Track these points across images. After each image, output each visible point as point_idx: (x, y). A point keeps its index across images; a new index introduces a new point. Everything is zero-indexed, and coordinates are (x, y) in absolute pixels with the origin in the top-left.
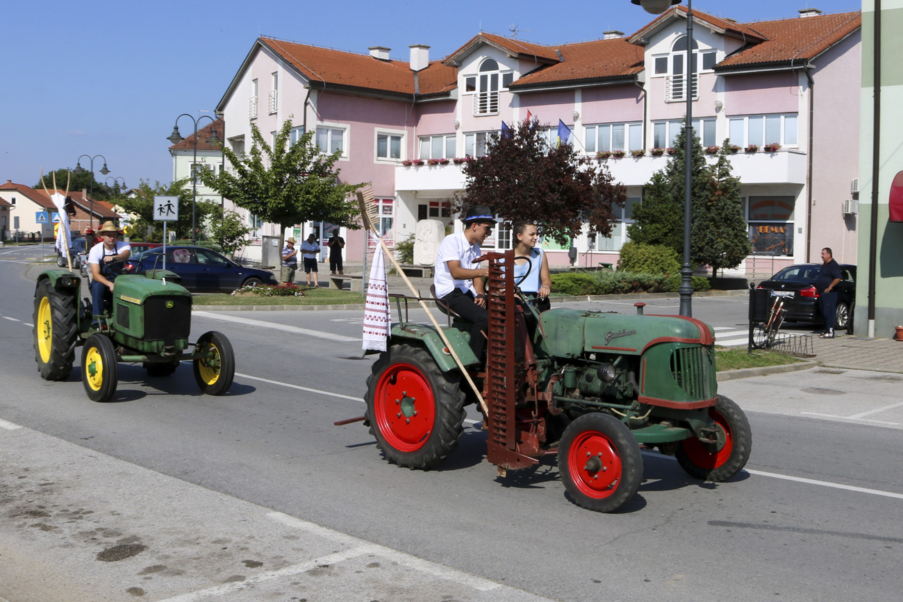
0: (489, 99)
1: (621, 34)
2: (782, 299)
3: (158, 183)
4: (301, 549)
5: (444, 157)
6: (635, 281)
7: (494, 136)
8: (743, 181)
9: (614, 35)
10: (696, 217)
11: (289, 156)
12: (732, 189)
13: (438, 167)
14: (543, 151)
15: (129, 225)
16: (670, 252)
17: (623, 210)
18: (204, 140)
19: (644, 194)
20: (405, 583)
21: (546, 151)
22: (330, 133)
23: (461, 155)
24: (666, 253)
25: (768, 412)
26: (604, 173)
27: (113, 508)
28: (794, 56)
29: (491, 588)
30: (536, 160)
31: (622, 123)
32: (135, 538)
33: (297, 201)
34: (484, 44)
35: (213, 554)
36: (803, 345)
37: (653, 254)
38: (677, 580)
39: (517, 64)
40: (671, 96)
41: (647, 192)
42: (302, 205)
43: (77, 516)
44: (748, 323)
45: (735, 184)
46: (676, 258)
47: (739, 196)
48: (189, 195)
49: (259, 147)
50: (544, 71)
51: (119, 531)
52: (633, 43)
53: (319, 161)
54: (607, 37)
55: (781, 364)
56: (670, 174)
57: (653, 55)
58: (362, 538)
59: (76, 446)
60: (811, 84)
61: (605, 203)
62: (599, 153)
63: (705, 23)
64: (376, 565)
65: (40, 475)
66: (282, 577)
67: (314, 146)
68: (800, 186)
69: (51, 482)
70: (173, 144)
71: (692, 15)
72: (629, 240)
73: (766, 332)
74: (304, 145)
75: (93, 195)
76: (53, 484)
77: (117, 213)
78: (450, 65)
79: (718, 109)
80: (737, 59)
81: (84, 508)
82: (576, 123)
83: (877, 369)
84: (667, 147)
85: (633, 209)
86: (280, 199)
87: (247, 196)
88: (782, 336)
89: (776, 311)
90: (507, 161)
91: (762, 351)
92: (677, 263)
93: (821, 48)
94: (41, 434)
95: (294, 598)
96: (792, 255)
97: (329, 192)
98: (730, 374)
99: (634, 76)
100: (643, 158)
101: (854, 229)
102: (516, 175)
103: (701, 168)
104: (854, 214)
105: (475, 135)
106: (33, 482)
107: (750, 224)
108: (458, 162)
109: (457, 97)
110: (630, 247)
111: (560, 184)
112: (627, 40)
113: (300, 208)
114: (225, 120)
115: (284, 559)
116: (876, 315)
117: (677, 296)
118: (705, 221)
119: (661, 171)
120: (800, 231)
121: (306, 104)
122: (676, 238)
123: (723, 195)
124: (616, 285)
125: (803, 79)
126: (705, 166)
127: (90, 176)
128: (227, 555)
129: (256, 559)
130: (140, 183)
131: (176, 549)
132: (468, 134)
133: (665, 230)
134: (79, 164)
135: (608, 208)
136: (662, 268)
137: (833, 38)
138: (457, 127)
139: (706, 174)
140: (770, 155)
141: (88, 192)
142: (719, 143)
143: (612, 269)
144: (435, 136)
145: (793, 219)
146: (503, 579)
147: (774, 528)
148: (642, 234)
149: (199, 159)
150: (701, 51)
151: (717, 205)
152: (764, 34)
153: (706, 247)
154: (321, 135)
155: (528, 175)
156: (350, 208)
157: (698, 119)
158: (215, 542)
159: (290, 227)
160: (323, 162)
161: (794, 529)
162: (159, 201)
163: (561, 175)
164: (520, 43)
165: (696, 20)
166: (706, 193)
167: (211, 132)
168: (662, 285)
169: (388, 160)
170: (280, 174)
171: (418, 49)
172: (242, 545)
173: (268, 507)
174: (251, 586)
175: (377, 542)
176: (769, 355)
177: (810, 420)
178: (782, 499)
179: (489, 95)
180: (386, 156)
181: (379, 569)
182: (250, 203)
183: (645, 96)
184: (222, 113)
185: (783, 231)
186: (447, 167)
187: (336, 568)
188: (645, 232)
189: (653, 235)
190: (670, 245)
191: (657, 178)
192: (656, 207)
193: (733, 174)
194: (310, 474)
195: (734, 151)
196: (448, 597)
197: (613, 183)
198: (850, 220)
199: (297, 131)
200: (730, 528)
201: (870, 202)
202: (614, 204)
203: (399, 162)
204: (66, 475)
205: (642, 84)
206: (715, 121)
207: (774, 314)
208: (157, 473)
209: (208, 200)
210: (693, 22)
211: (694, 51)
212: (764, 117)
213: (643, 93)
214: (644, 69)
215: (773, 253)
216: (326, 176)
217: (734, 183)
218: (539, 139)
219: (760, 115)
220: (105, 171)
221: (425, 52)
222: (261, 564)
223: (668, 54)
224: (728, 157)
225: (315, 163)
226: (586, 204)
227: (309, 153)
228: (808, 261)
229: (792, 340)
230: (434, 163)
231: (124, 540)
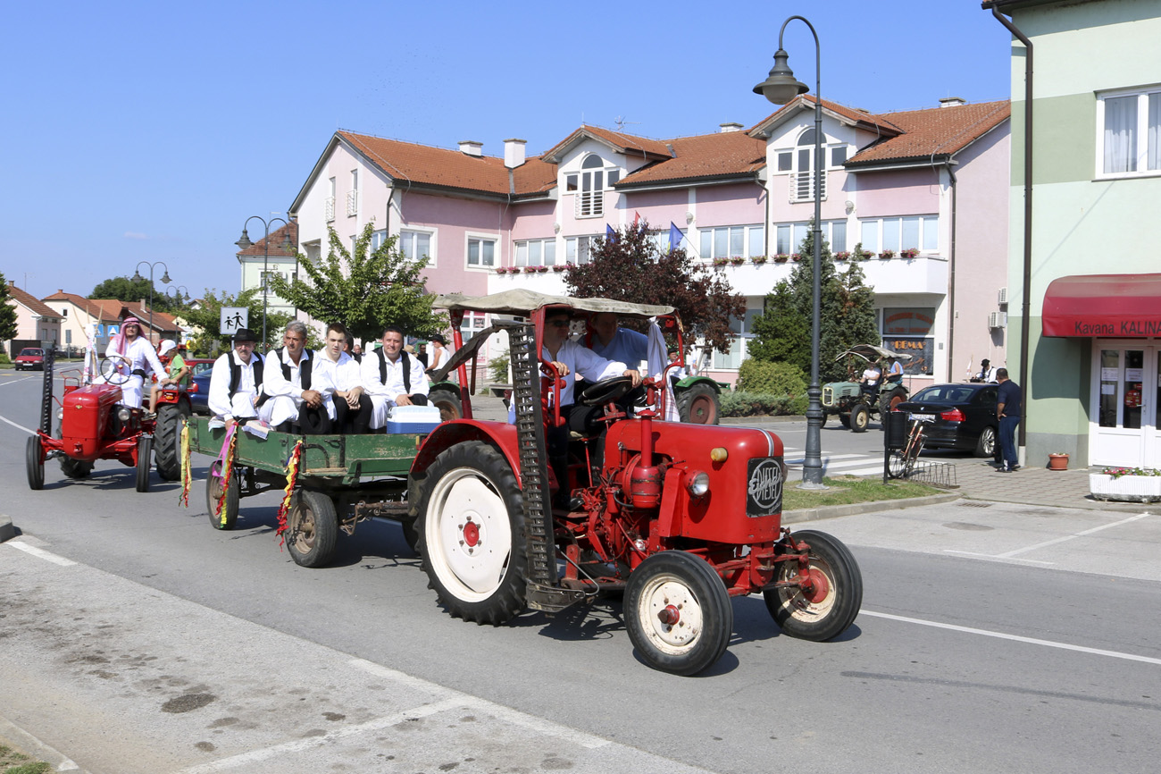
0: (592, 200)
1: (741, 126)
2: (921, 423)
3: (224, 293)
4: (388, 701)
5: (543, 264)
6: (755, 402)
7: (598, 241)
8: (876, 291)
9: (732, 127)
10: (824, 332)
11: (370, 264)
12: (864, 299)
13: (535, 275)
14: (653, 257)
15: (192, 339)
16: (796, 370)
17: (742, 323)
18: (275, 246)
19: (765, 305)
20: (504, 739)
21: (656, 257)
22: (415, 237)
23: (561, 261)
24: (791, 371)
25: (907, 550)
26: (721, 282)
27: (179, 653)
28: (934, 151)
29: (599, 746)
30: (645, 268)
31: (741, 227)
32: (204, 687)
33: (379, 313)
34: (587, 138)
35: (289, 706)
36: (945, 474)
37: (776, 372)
38: (806, 737)
39: (623, 160)
40: (797, 196)
41: (769, 303)
42: (385, 318)
43: (140, 662)
44: (884, 450)
45: (868, 295)
46: (801, 377)
47: (872, 308)
48: (259, 306)
49: (337, 253)
50: (654, 168)
51: (186, 679)
52: (754, 137)
53: (404, 268)
54: (724, 130)
55: (920, 496)
56: (795, 283)
57: (775, 150)
58: (455, 689)
59: (137, 585)
60: (953, 181)
61: (722, 315)
62: (715, 259)
63: (834, 114)
64: (471, 719)
65: (98, 616)
66: (366, 731)
67: (398, 252)
68: (942, 296)
69: (110, 624)
70: (242, 250)
71: (821, 106)
72: (749, 357)
73: (904, 460)
74: (387, 251)
75: (153, 307)
76: (112, 626)
77: (179, 326)
78: (549, 161)
79: (849, 210)
80: (870, 154)
81: (147, 653)
82: (690, 227)
83: (1029, 502)
84: (792, 252)
85: (753, 322)
86: (360, 311)
87: (323, 307)
88: (921, 465)
89: (914, 437)
90: (613, 269)
91: (899, 481)
92: (802, 383)
93: (964, 142)
94: (98, 571)
95: (381, 755)
96: (931, 374)
97: (414, 303)
98: (863, 507)
99: (755, 174)
100: (765, 265)
101: (1001, 345)
102: (623, 284)
103: (829, 276)
104: (1001, 327)
105: (577, 239)
106: (90, 624)
107: (884, 339)
108: (558, 270)
109: (557, 196)
110: (750, 364)
111: (671, 294)
112: (747, 134)
113: (382, 321)
114: (299, 222)
115: (369, 711)
116: (1027, 441)
117: (803, 420)
118: (835, 336)
119: (785, 280)
120: (941, 346)
121: (389, 205)
122: (802, 354)
123: (854, 306)
124: (734, 407)
125: (944, 176)
126: (835, 274)
127: (149, 285)
128: (305, 707)
129: (337, 711)
130: (205, 293)
131: (249, 700)
132: (569, 238)
133: (790, 346)
134: (137, 272)
135: (726, 322)
136: (786, 388)
137: (979, 130)
138: (557, 230)
139: (836, 283)
140: (907, 261)
141: (147, 303)
142: (850, 249)
143: (730, 389)
144: (532, 241)
145: (933, 334)
146: (613, 736)
147: (915, 680)
148: (764, 351)
149: (270, 266)
150: (830, 145)
151: (848, 318)
152: (900, 126)
153: (835, 365)
154: (405, 240)
155: (637, 284)
156: (438, 321)
157: (826, 221)
158: (292, 692)
159: (371, 341)
160: (408, 269)
161: (937, 682)
162: (227, 313)
163: (673, 284)
164: (626, 136)
165: (824, 111)
166: (835, 304)
167: (284, 236)
168: (786, 407)
169: (480, 267)
170: (360, 283)
171: (513, 143)
172: (322, 696)
173: (350, 653)
174: (333, 741)
175: (471, 693)
176: (907, 485)
177: (954, 559)
178: (923, 647)
179: (592, 195)
180: (477, 263)
181: (474, 723)
182: (327, 315)
183: (767, 195)
184: (295, 215)
185: (921, 347)
186: (545, 276)
187: (426, 722)
188: (767, 348)
189: (777, 351)
190: (794, 363)
191: (781, 288)
192: (779, 319)
193: (866, 283)
194: (396, 617)
195: (867, 257)
196: (551, 755)
197: (731, 293)
198: (996, 334)
199: (379, 235)
200: (865, 680)
201: (1020, 314)
202: (732, 317)
203: (491, 270)
204: (126, 616)
205: (764, 182)
206: (845, 223)
207: (913, 440)
208: (227, 615)
209: (280, 312)
210: (821, 113)
211: (823, 145)
212: (901, 219)
213: (764, 192)
214: (766, 166)
215: (911, 371)
216: (411, 285)
217: (867, 293)
218: (649, 244)
219: (896, 217)
220: (166, 279)
221: (521, 147)
222: (343, 717)
223: (793, 149)
224: (860, 264)
225: (399, 271)
226: (701, 317)
227: (393, 259)
228: (950, 381)
229: (933, 469)
230: (531, 271)
231: (191, 689)
